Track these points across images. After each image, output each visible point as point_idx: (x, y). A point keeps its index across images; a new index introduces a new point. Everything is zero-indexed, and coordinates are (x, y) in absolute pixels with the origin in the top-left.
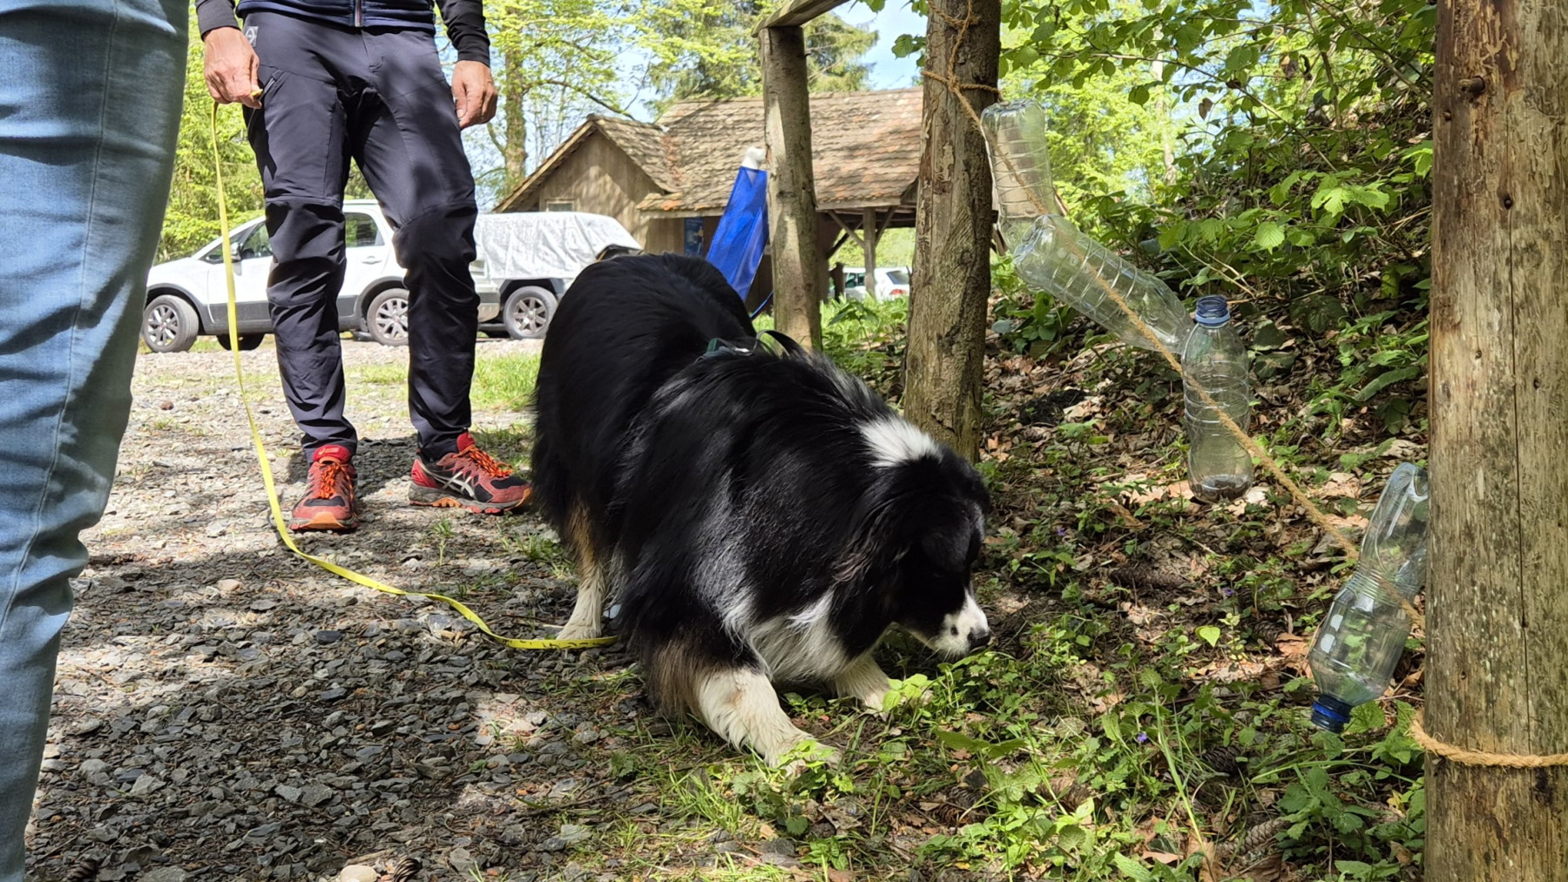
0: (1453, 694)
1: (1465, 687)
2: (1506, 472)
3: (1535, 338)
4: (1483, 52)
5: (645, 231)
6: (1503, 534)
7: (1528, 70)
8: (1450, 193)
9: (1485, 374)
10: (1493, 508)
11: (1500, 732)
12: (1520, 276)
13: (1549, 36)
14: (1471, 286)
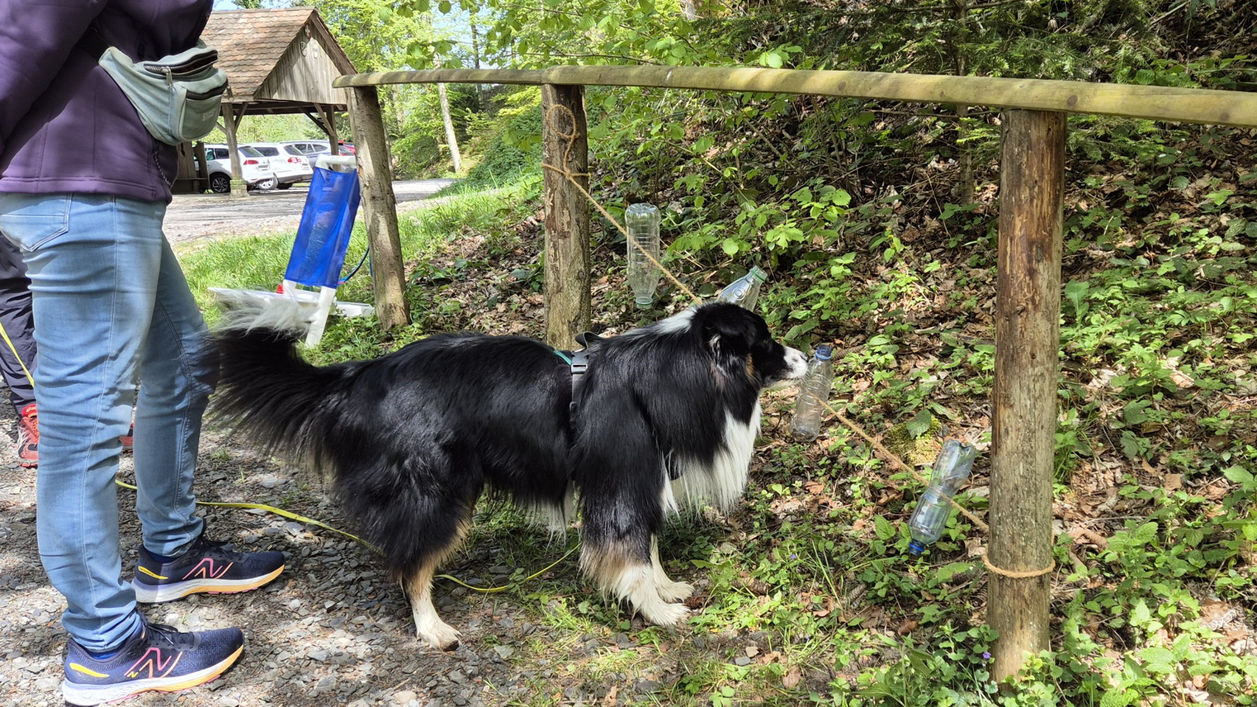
0: (1008, 551)
2: (1031, 464)
3: (1042, 410)
4: (1025, 296)
6: (1029, 487)
7: (1043, 304)
8: (1008, 351)
11: (1027, 564)
12: (1038, 386)
13: (1050, 291)
14: (1018, 390)
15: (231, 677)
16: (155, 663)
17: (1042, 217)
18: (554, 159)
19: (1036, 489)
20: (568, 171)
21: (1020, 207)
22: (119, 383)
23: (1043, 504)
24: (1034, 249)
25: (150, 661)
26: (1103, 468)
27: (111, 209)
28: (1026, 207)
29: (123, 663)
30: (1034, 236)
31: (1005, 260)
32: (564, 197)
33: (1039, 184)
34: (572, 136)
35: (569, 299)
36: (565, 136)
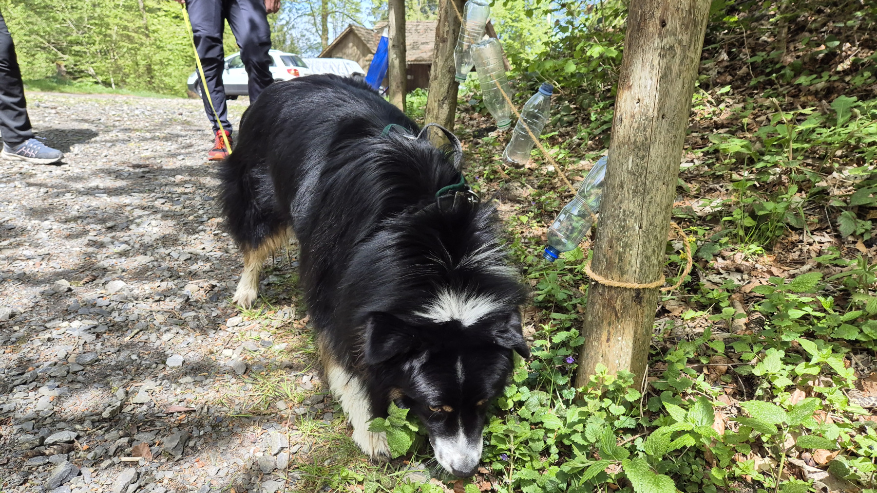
1: (610, 253)
3: (666, 94)
5: (368, 67)
6: (637, 187)
8: (636, 20)
9: (640, 111)
10: (634, 175)
11: (623, 273)
12: (664, 62)
14: (640, 67)
19: (644, 189)
23: (652, 208)
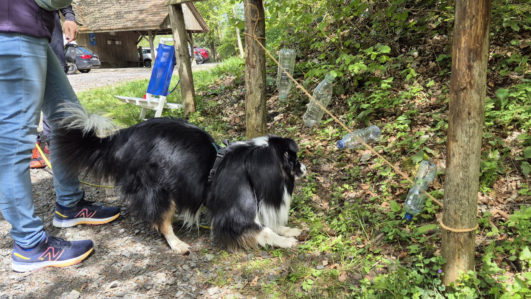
0: (453, 218)
1: (456, 216)
2: (466, 172)
3: (474, 143)
4: (466, 80)
6: (465, 185)
8: (456, 111)
9: (463, 151)
10: (464, 180)
11: (463, 225)
12: (471, 130)
13: (480, 77)
14: (461, 132)
15: (86, 262)
16: (52, 254)
17: (477, 36)
18: (249, 31)
19: (469, 186)
20: (255, 36)
21: (464, 31)
22: (28, 124)
23: (473, 194)
24: (472, 54)
25: (49, 253)
26: (511, 180)
27: (19, 40)
28: (468, 31)
29: (37, 253)
30: (472, 47)
31: (455, 61)
32: (253, 49)
33: (476, 17)
34: (257, 19)
35: (256, 97)
36: (254, 19)
